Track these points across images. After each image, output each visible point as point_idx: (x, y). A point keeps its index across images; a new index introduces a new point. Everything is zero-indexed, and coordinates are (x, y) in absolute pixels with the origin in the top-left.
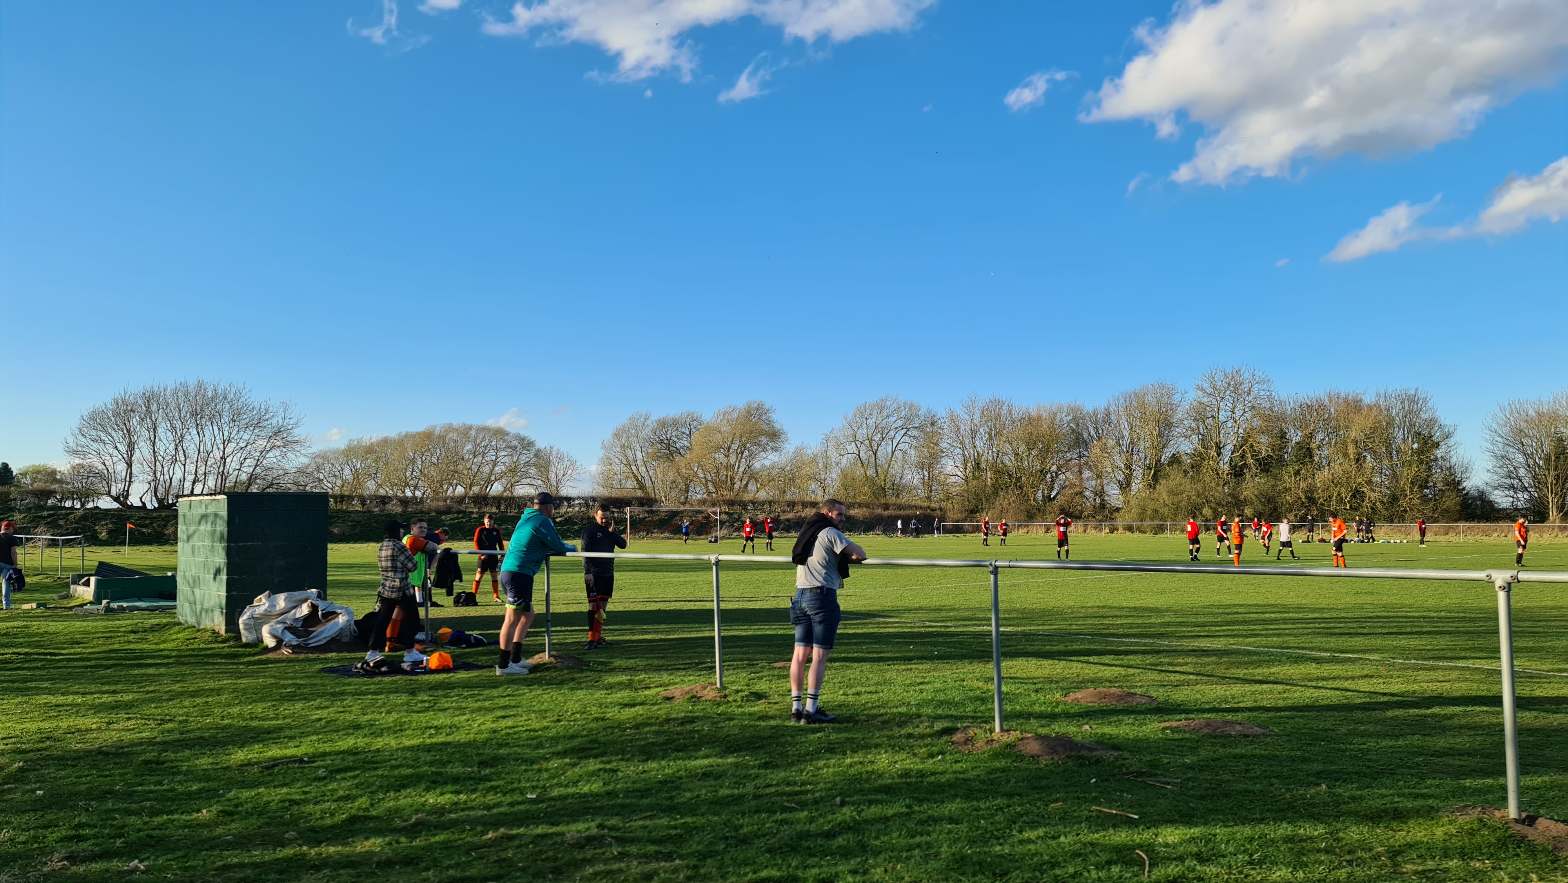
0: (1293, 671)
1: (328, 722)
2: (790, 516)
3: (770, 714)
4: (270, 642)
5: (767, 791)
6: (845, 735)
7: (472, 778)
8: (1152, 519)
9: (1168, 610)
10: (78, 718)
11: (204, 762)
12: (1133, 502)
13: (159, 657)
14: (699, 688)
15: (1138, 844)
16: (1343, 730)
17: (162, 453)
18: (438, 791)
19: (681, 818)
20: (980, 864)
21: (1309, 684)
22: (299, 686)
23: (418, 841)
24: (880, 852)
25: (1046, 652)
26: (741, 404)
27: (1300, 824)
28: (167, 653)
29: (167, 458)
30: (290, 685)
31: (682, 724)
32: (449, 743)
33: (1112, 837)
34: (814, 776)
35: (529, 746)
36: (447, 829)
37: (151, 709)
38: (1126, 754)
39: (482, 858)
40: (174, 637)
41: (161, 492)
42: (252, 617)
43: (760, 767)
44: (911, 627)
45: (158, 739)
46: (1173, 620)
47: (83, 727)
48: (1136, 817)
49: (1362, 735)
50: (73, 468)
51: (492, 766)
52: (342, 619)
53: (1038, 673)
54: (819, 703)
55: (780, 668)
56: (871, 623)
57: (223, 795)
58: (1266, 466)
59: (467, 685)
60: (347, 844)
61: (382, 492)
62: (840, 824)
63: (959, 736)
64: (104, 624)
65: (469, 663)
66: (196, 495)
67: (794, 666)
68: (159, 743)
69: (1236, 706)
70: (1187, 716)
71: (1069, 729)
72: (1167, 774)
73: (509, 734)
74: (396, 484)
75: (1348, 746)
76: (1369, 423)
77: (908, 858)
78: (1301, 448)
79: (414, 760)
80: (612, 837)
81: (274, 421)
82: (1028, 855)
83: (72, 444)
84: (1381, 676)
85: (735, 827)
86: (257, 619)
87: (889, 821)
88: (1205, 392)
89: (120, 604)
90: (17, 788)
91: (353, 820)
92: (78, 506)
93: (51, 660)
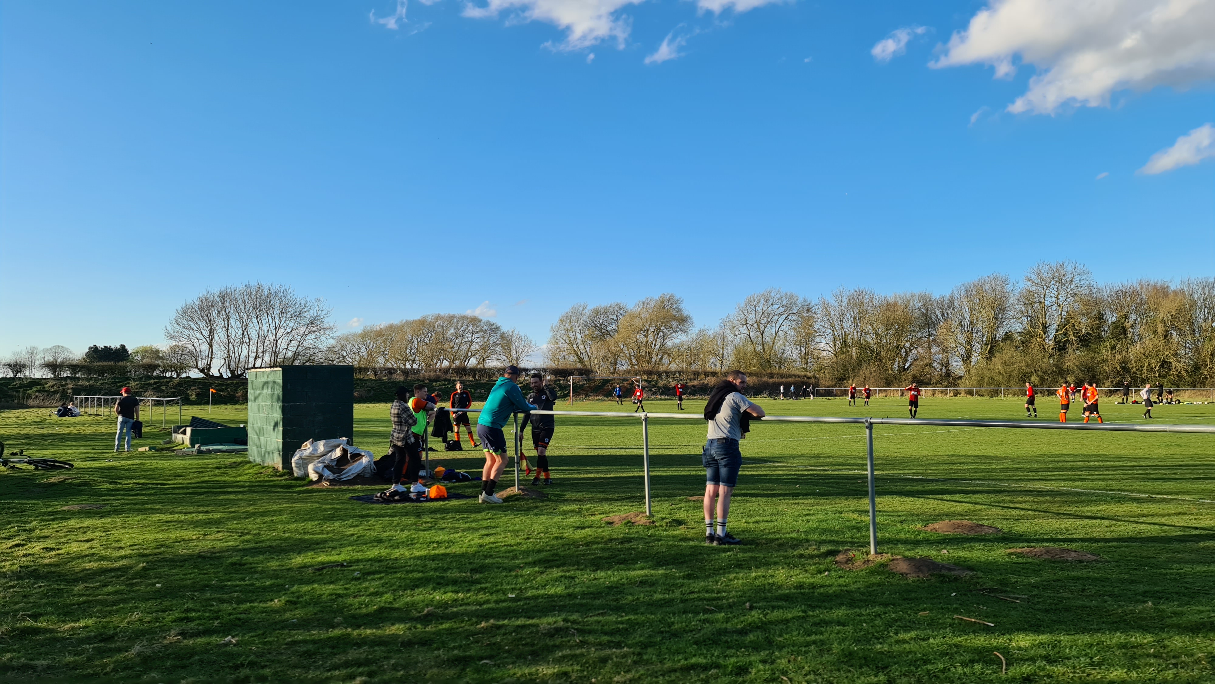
0: (1117, 509)
1: (358, 537)
2: (696, 383)
3: (689, 536)
4: (314, 477)
5: (691, 596)
6: (749, 554)
7: (466, 582)
8: (989, 385)
9: (1006, 458)
10: (182, 531)
11: (274, 564)
12: (973, 372)
13: (237, 486)
14: (632, 516)
15: (995, 647)
16: (1163, 557)
17: (233, 337)
18: (442, 591)
19: (626, 616)
20: (865, 658)
21: (1132, 519)
22: (337, 510)
23: (430, 627)
24: (784, 647)
25: (907, 491)
26: (656, 296)
27: (1132, 633)
28: (242, 483)
29: (237, 341)
30: (330, 509)
31: (622, 543)
32: (448, 554)
33: (973, 641)
34: (727, 586)
35: (507, 557)
36: (451, 619)
37: (233, 525)
38: (980, 574)
39: (477, 642)
40: (247, 472)
41: (233, 365)
42: (301, 458)
43: (684, 578)
44: (796, 470)
45: (240, 547)
46: (1010, 466)
47: (187, 538)
48: (992, 625)
49: (1180, 561)
50: (171, 348)
51: (481, 573)
52: (365, 460)
53: (902, 508)
54: (727, 529)
55: (694, 501)
56: (764, 467)
57: (288, 589)
58: (1085, 341)
59: (458, 510)
60: (378, 628)
61: (389, 365)
62: (750, 624)
63: (841, 557)
64: (197, 462)
65: (459, 494)
66: (258, 368)
67: (706, 500)
68: (240, 550)
69: (1070, 537)
70: (1029, 544)
71: (931, 553)
72: (1015, 591)
73: (491, 548)
74: (399, 360)
75: (1168, 571)
76: (1175, 306)
77: (806, 652)
78: (1117, 327)
79: (423, 567)
80: (575, 629)
81: (311, 312)
82: (903, 653)
83: (170, 331)
84: (1192, 514)
85: (668, 623)
86: (304, 459)
87: (789, 622)
88: (1034, 282)
89: (208, 447)
90: (142, 582)
91: (381, 610)
92: (175, 376)
93: (160, 489)
